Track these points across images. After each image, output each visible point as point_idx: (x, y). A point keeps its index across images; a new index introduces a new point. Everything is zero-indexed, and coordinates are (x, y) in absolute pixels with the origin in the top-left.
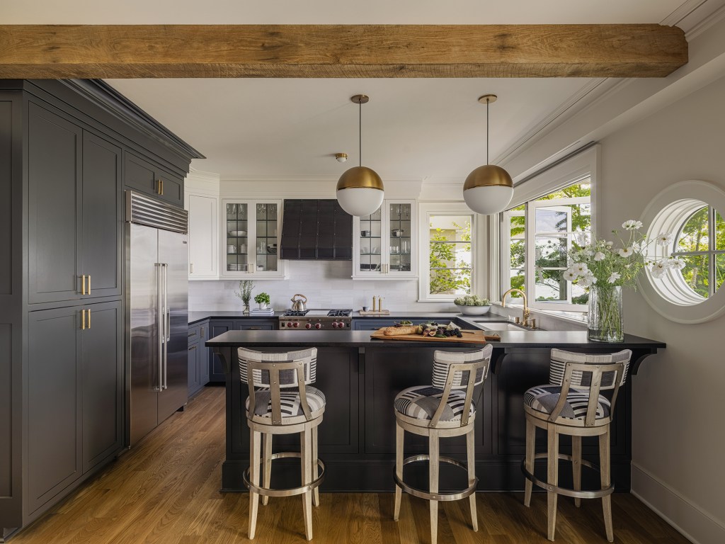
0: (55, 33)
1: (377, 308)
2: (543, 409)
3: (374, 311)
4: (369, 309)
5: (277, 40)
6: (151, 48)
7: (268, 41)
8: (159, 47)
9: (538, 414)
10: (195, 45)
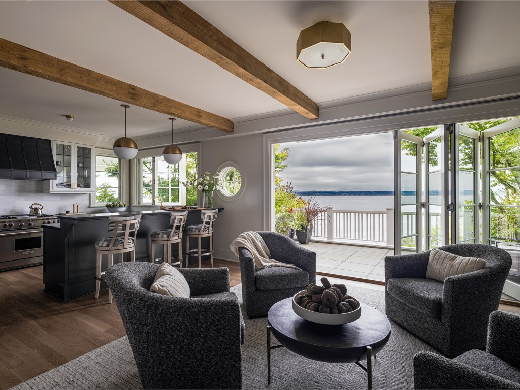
0: (25, 51)
1: (76, 211)
2: (197, 231)
3: (74, 213)
4: (71, 212)
5: (134, 92)
6: (81, 77)
7: (131, 91)
8: (85, 78)
9: (195, 233)
10: (102, 83)
